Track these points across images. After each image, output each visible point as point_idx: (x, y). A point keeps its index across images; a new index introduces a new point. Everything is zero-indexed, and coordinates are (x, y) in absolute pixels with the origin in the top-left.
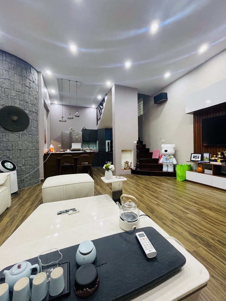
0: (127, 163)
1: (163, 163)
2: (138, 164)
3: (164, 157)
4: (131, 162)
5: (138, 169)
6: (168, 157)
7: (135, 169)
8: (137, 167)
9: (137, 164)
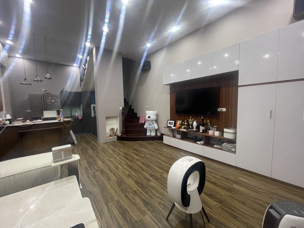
0: (112, 129)
1: (147, 128)
2: (124, 131)
3: (148, 123)
4: (117, 129)
5: (124, 136)
6: (151, 123)
7: (121, 135)
8: (122, 133)
9: (122, 130)
